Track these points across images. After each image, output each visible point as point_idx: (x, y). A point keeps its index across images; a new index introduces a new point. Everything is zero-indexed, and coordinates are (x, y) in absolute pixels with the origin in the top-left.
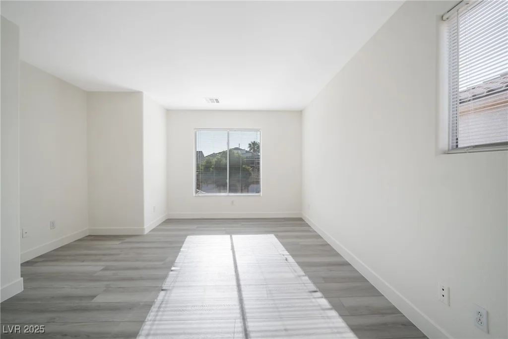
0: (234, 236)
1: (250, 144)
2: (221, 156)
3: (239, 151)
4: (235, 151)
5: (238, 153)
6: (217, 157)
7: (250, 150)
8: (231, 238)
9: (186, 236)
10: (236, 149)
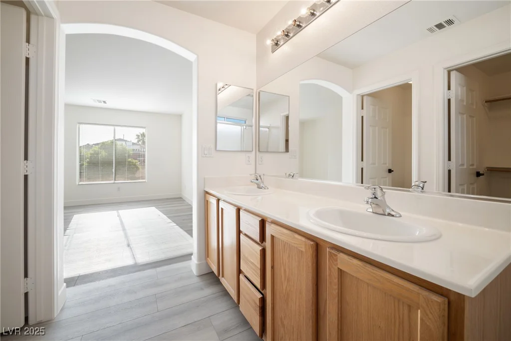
0: (120, 211)
1: (137, 136)
2: (99, 148)
3: (124, 143)
4: (119, 143)
5: (122, 145)
6: (93, 148)
7: (138, 142)
8: (118, 213)
9: (73, 215)
10: (120, 140)
